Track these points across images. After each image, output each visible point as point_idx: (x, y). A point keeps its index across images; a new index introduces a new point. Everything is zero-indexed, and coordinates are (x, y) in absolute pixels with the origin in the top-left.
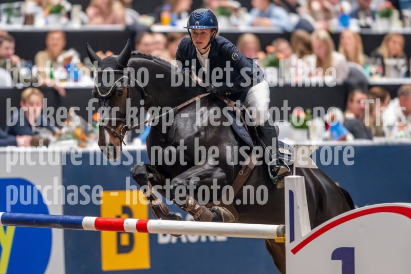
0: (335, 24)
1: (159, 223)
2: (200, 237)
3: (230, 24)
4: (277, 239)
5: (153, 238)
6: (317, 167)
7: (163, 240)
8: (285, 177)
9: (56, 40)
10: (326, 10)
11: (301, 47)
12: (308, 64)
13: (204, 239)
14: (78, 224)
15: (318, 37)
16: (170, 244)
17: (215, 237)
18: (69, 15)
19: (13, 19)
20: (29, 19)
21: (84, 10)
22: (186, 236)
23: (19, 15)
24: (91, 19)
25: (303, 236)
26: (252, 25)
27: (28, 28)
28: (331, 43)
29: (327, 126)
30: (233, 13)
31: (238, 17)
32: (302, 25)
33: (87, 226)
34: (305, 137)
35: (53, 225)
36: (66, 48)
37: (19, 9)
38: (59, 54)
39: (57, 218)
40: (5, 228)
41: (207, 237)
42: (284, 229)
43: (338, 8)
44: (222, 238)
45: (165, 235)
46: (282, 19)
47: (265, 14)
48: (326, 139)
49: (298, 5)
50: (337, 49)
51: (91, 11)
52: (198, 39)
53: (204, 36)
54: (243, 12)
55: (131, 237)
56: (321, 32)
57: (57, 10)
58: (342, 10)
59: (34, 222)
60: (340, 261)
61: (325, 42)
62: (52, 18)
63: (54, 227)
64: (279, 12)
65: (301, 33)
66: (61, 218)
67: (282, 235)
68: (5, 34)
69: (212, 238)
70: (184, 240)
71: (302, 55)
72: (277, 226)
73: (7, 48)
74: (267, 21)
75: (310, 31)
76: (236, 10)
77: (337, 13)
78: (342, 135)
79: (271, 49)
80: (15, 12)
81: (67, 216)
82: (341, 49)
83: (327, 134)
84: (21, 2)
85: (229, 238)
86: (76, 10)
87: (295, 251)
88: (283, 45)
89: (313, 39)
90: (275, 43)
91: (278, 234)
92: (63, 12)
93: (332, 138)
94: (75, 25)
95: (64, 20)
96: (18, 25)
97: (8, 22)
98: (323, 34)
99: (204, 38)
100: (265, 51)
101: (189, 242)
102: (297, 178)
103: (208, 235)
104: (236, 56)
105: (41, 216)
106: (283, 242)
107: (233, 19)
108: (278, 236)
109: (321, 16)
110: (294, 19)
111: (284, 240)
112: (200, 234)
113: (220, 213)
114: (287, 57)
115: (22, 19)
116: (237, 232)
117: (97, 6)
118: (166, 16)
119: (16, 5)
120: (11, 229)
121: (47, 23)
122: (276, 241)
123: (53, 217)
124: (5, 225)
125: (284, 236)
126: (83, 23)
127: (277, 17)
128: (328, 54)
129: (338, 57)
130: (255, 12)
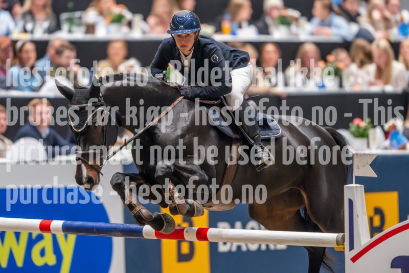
0: (395, 34)
1: (219, 232)
2: (260, 246)
3: (291, 33)
4: (336, 247)
5: (213, 246)
6: (376, 176)
7: (223, 248)
8: (345, 186)
9: (117, 50)
10: (386, 20)
11: (361, 56)
12: (368, 73)
13: (264, 247)
14: (139, 232)
15: (378, 46)
16: (230, 252)
17: (275, 245)
18: (130, 24)
19: (74, 28)
20: (91, 28)
21: (145, 19)
22: (246, 245)
23: (80, 25)
24: (152, 28)
25: (362, 244)
26: (312, 34)
27: (89, 37)
28: (391, 53)
29: (387, 134)
30: (294, 22)
31: (298, 26)
32: (362, 34)
33: (148, 234)
34: (365, 145)
35: (113, 233)
36: (127, 57)
37: (80, 18)
38: (121, 63)
39: (117, 226)
40: (66, 236)
41: (267, 246)
42: (343, 238)
43: (398, 17)
44: (282, 247)
45: (225, 243)
46: (342, 29)
47: (325, 23)
48: (386, 148)
49: (358, 15)
50: (397, 58)
51: (152, 20)
52: (183, 42)
53: (188, 39)
54: (303, 21)
55: (192, 245)
56: (381, 42)
57: (118, 19)
58: (402, 20)
59: (95, 230)
60: (400, 269)
61: (385, 51)
62: (114, 28)
63: (115, 235)
64: (339, 21)
65: (361, 42)
66: (121, 226)
67: (341, 243)
68: (66, 44)
69: (272, 247)
70: (244, 248)
71: (362, 65)
72: (337, 234)
73: (68, 58)
74: (327, 30)
75: (371, 40)
76: (296, 20)
77: (397, 22)
78: (402, 144)
79: (331, 58)
80: (76, 21)
81: (128, 225)
82: (401, 58)
83: (387, 143)
84: (82, 11)
85: (288, 246)
86: (137, 19)
87: (354, 259)
88: (343, 55)
89: (373, 48)
90: (334, 52)
91: (338, 243)
92: (124, 21)
93: (391, 146)
94: (136, 34)
95: (125, 29)
96: (79, 35)
97: (70, 31)
98: (384, 44)
99: (188, 41)
100: (326, 61)
101: (248, 251)
102: (357, 187)
103: (267, 243)
104: (216, 58)
105: (102, 224)
106: (343, 250)
107: (294, 28)
108: (338, 244)
109: (381, 25)
110: (354, 28)
111: (344, 249)
112: (260, 243)
113: (194, 206)
114: (347, 66)
115: (83, 29)
116: (297, 240)
117: (158, 16)
118: (226, 25)
119: (77, 14)
120: (72, 237)
121: (108, 32)
122: (335, 249)
123: (113, 226)
124: (66, 233)
125: (343, 245)
126: (144, 32)
127: (337, 27)
128: (388, 64)
129: (397, 67)
130: (316, 21)
